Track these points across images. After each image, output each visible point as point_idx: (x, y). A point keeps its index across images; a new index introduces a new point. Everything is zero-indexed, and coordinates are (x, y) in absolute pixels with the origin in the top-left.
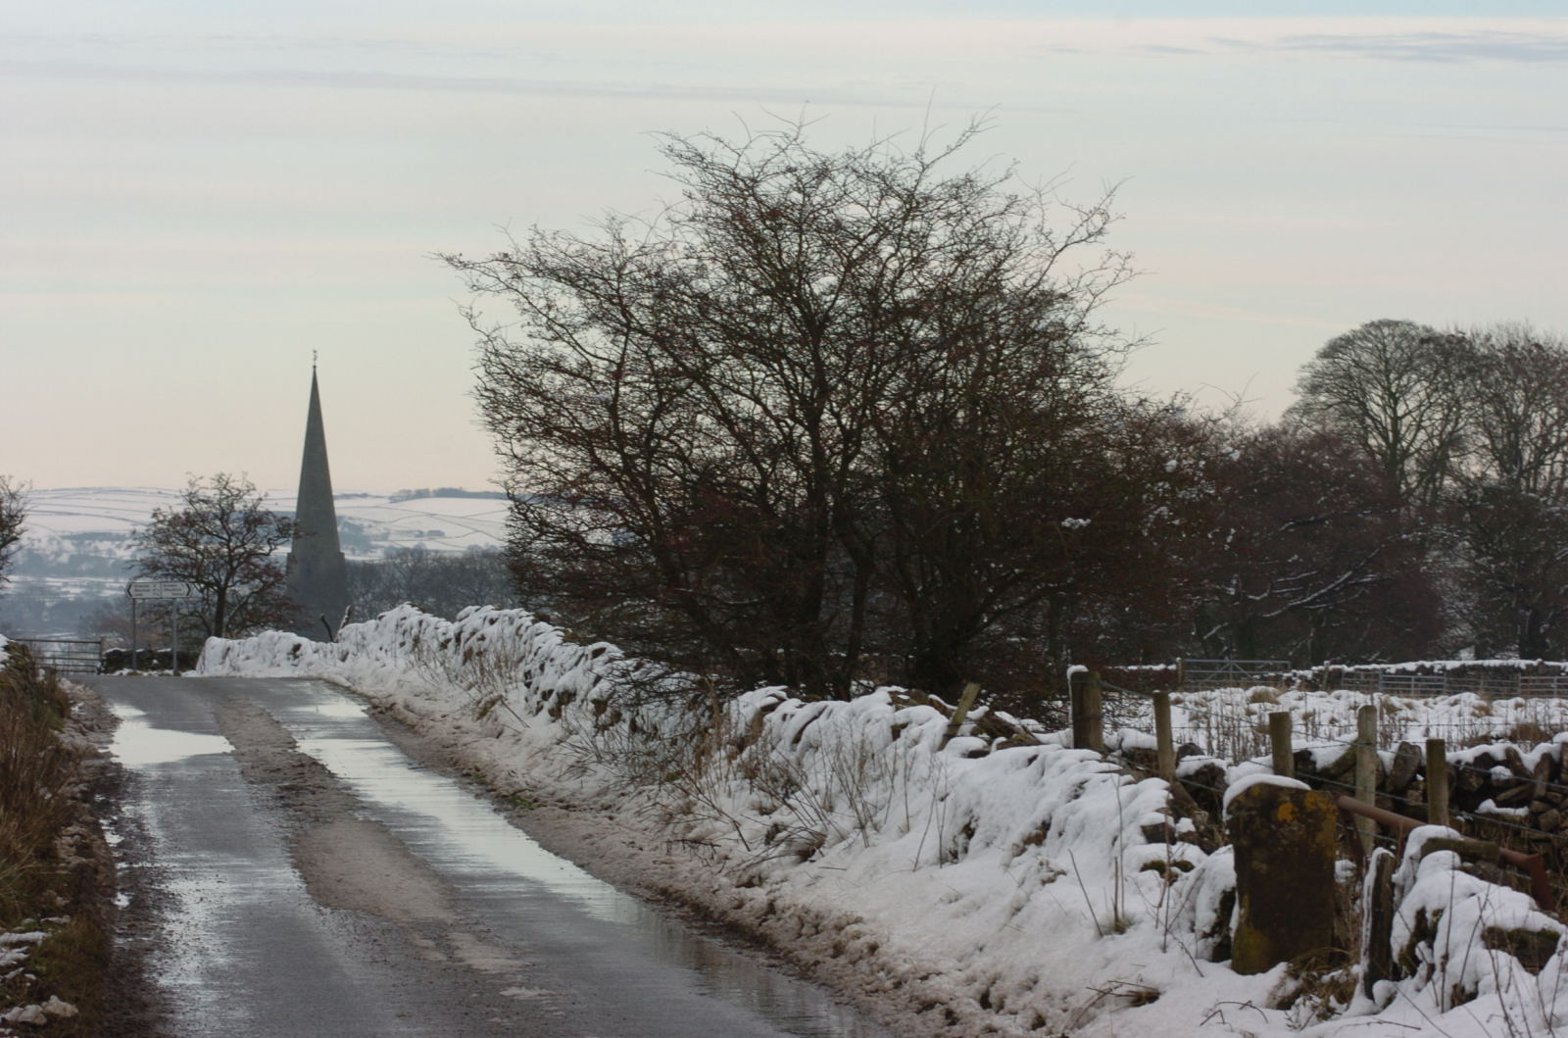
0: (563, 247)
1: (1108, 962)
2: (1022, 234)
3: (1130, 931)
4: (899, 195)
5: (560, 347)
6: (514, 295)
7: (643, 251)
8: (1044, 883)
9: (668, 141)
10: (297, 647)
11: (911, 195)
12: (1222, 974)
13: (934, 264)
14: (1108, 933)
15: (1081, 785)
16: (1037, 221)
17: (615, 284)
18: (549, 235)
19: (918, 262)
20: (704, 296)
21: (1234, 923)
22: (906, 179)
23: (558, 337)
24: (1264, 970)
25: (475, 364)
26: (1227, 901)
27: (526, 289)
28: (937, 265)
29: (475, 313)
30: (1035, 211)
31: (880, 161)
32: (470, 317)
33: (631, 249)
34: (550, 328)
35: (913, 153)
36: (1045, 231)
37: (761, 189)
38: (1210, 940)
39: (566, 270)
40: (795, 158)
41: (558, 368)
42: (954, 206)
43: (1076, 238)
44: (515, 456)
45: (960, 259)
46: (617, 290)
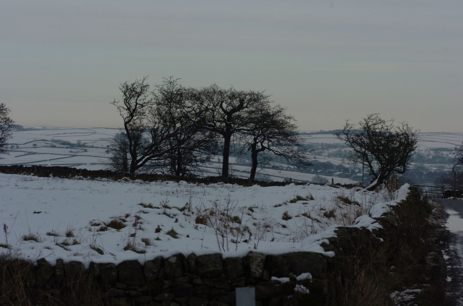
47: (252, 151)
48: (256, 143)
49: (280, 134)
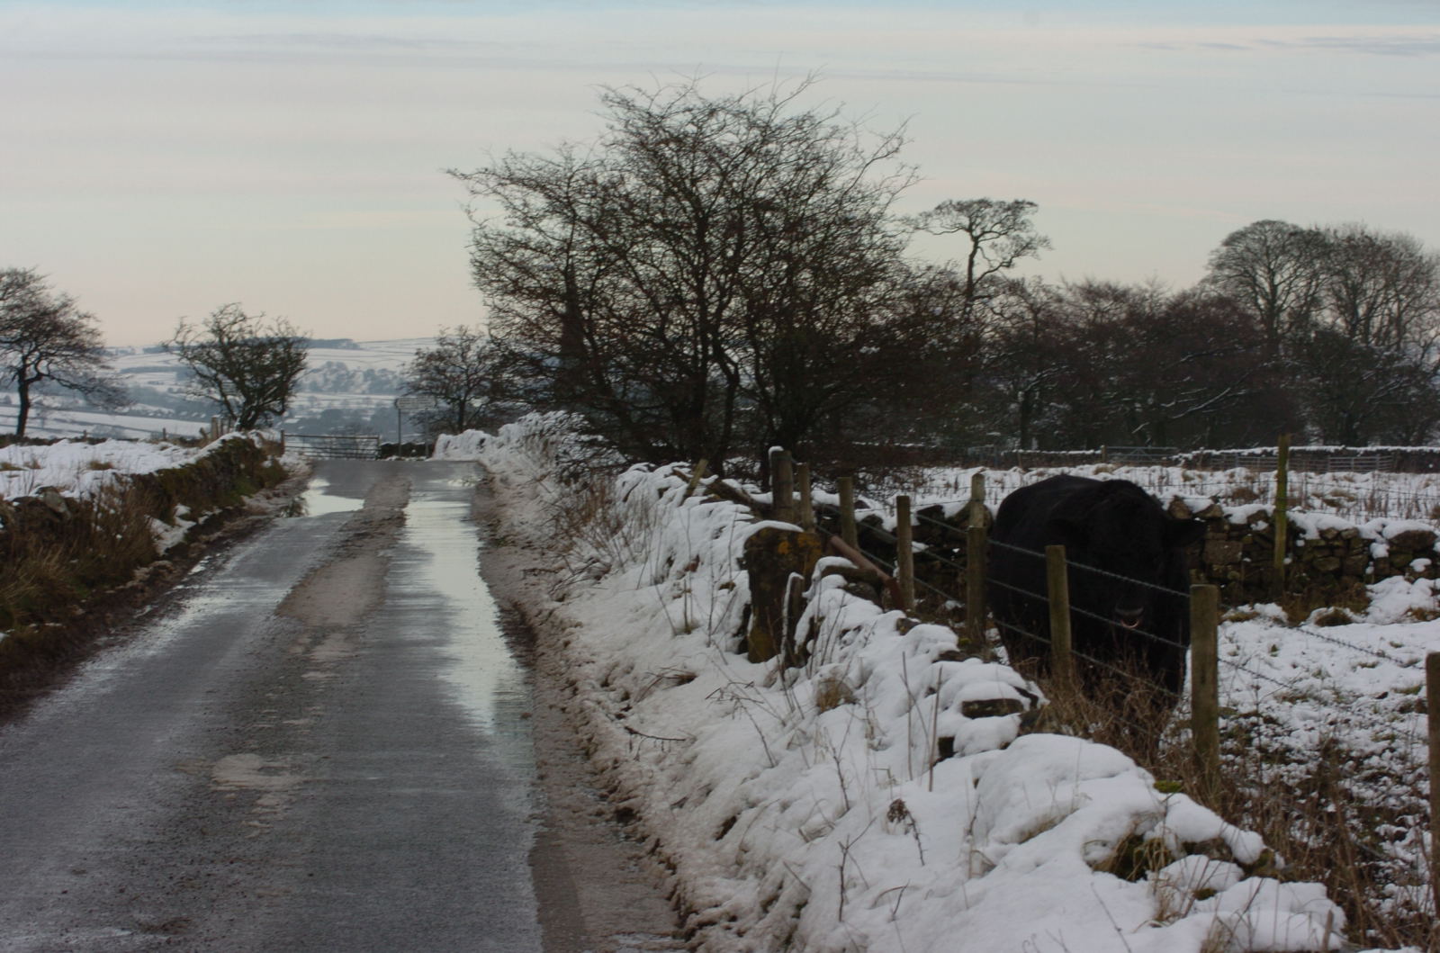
0: (529, 164)
1: (674, 653)
2: (841, 152)
3: (694, 632)
4: (759, 127)
5: (531, 233)
6: (499, 197)
7: (586, 166)
8: (675, 598)
9: (604, 91)
10: (482, 441)
11: (767, 126)
12: (740, 663)
13: (783, 173)
14: (680, 633)
15: (720, 530)
16: (852, 145)
17: (565, 189)
18: (519, 155)
19: (772, 171)
20: (627, 196)
21: (750, 628)
22: (763, 114)
23: (527, 226)
24: (766, 659)
25: (467, 244)
26: (747, 612)
27: (507, 193)
28: (785, 175)
29: (472, 209)
30: (851, 137)
31: (747, 104)
32: (469, 212)
33: (577, 165)
34: (524, 219)
35: (768, 96)
36: (859, 150)
37: (667, 122)
38: (737, 639)
39: (530, 179)
40: (693, 102)
41: (526, 246)
42: (798, 133)
43: (879, 155)
44: (495, 307)
45: (799, 169)
46: (567, 193)
47: (19, 381)
48: (26, 366)
49: (68, 347)
